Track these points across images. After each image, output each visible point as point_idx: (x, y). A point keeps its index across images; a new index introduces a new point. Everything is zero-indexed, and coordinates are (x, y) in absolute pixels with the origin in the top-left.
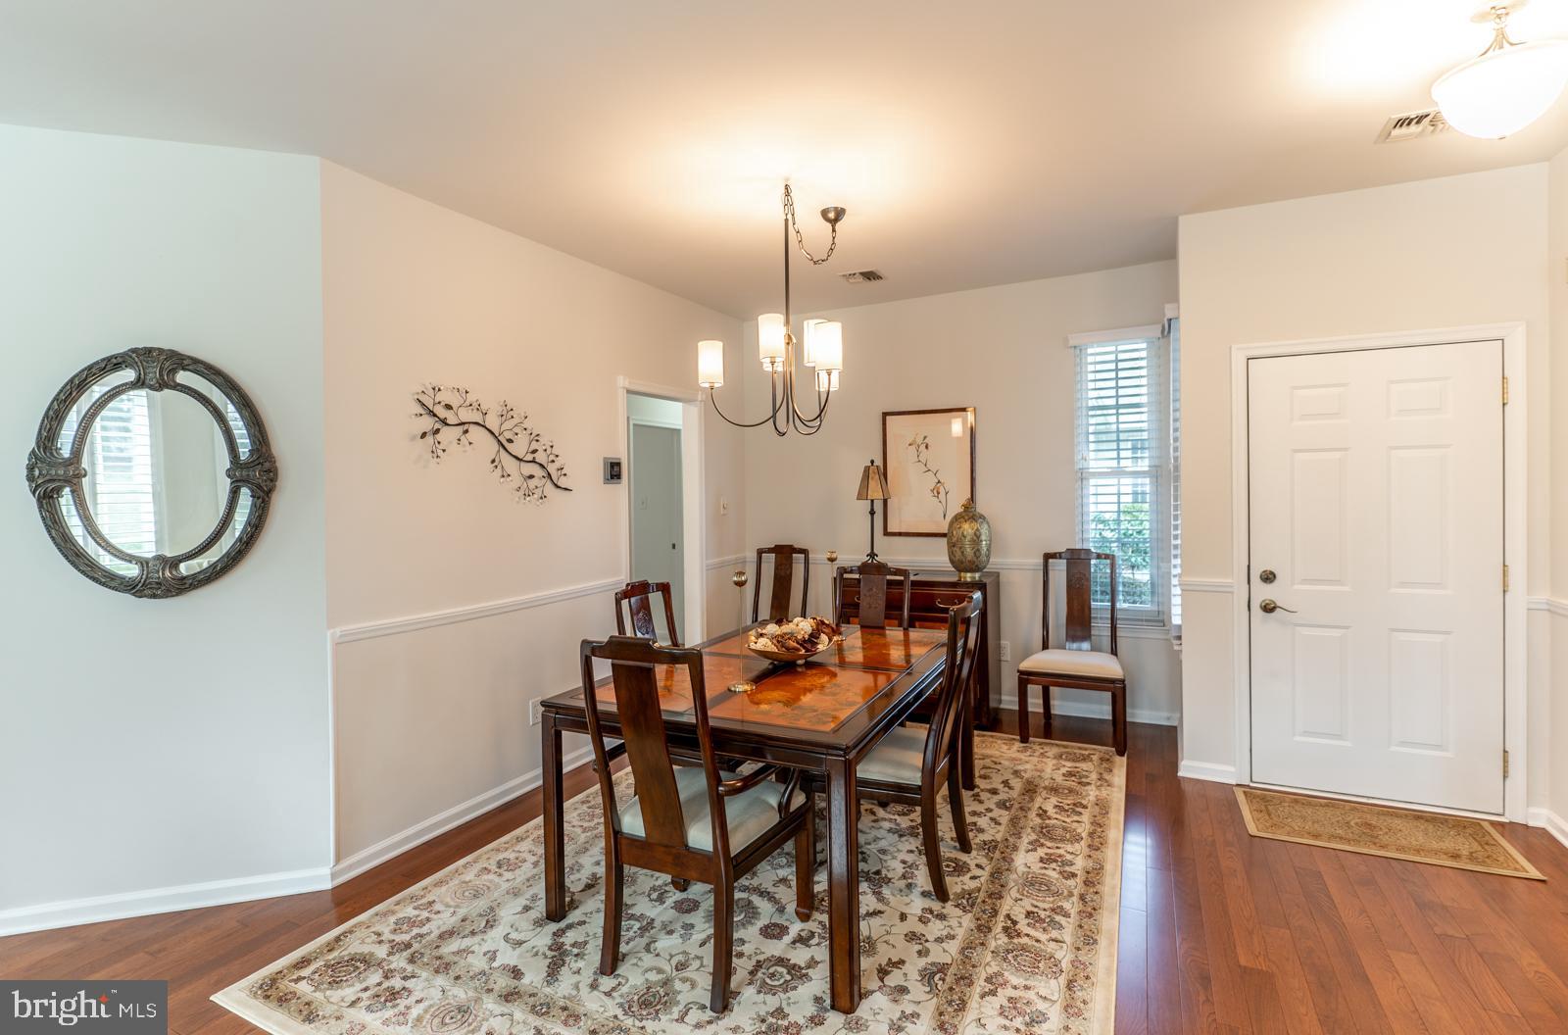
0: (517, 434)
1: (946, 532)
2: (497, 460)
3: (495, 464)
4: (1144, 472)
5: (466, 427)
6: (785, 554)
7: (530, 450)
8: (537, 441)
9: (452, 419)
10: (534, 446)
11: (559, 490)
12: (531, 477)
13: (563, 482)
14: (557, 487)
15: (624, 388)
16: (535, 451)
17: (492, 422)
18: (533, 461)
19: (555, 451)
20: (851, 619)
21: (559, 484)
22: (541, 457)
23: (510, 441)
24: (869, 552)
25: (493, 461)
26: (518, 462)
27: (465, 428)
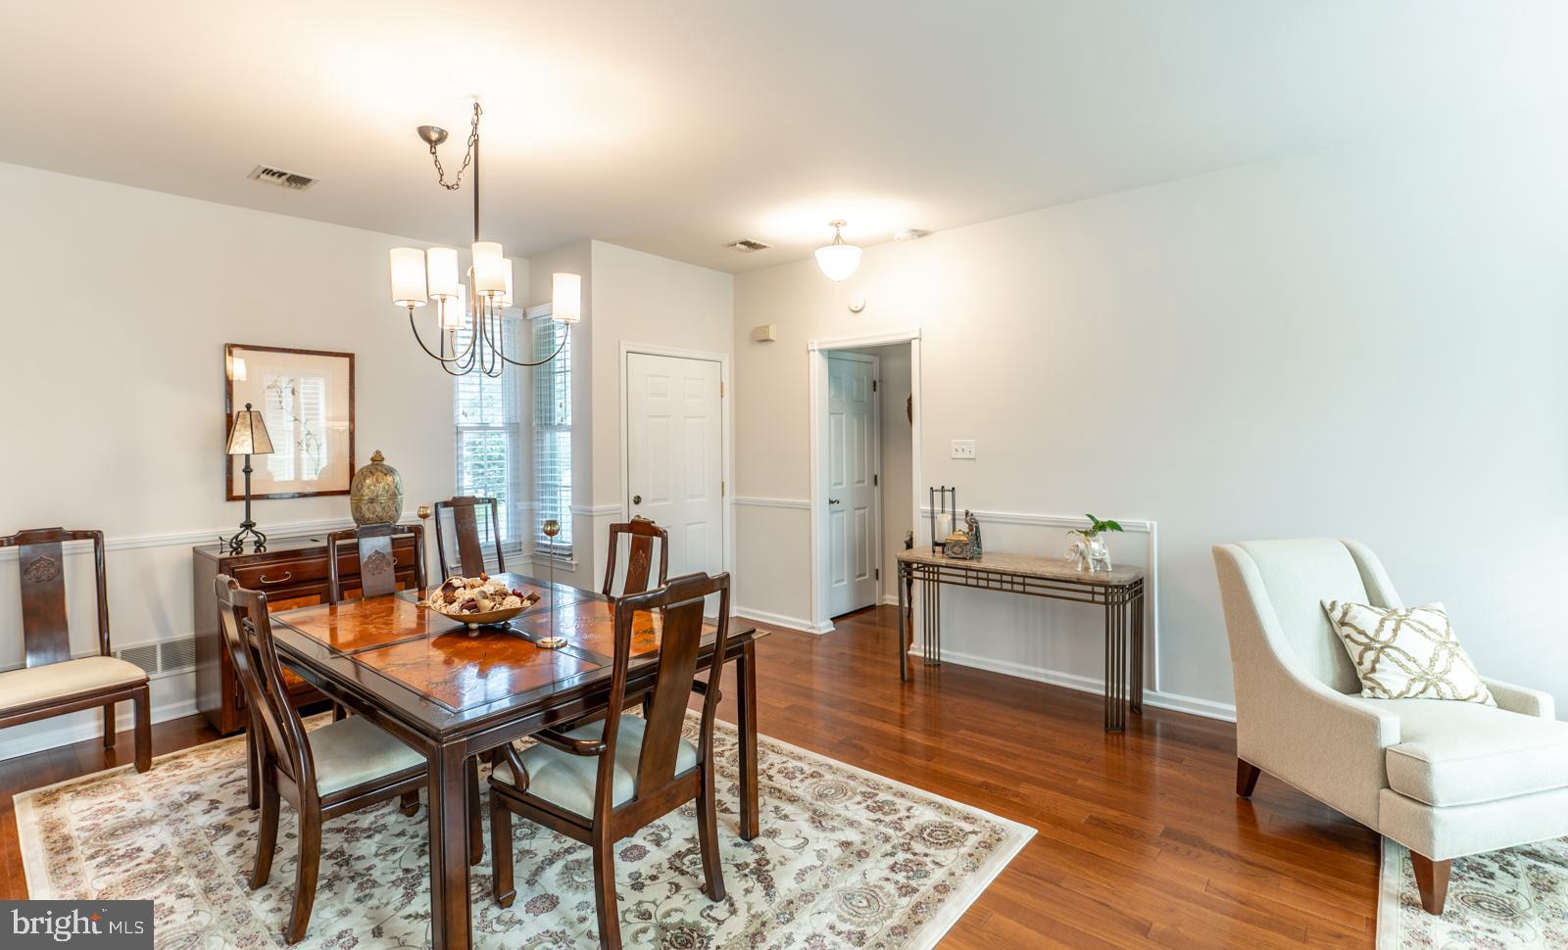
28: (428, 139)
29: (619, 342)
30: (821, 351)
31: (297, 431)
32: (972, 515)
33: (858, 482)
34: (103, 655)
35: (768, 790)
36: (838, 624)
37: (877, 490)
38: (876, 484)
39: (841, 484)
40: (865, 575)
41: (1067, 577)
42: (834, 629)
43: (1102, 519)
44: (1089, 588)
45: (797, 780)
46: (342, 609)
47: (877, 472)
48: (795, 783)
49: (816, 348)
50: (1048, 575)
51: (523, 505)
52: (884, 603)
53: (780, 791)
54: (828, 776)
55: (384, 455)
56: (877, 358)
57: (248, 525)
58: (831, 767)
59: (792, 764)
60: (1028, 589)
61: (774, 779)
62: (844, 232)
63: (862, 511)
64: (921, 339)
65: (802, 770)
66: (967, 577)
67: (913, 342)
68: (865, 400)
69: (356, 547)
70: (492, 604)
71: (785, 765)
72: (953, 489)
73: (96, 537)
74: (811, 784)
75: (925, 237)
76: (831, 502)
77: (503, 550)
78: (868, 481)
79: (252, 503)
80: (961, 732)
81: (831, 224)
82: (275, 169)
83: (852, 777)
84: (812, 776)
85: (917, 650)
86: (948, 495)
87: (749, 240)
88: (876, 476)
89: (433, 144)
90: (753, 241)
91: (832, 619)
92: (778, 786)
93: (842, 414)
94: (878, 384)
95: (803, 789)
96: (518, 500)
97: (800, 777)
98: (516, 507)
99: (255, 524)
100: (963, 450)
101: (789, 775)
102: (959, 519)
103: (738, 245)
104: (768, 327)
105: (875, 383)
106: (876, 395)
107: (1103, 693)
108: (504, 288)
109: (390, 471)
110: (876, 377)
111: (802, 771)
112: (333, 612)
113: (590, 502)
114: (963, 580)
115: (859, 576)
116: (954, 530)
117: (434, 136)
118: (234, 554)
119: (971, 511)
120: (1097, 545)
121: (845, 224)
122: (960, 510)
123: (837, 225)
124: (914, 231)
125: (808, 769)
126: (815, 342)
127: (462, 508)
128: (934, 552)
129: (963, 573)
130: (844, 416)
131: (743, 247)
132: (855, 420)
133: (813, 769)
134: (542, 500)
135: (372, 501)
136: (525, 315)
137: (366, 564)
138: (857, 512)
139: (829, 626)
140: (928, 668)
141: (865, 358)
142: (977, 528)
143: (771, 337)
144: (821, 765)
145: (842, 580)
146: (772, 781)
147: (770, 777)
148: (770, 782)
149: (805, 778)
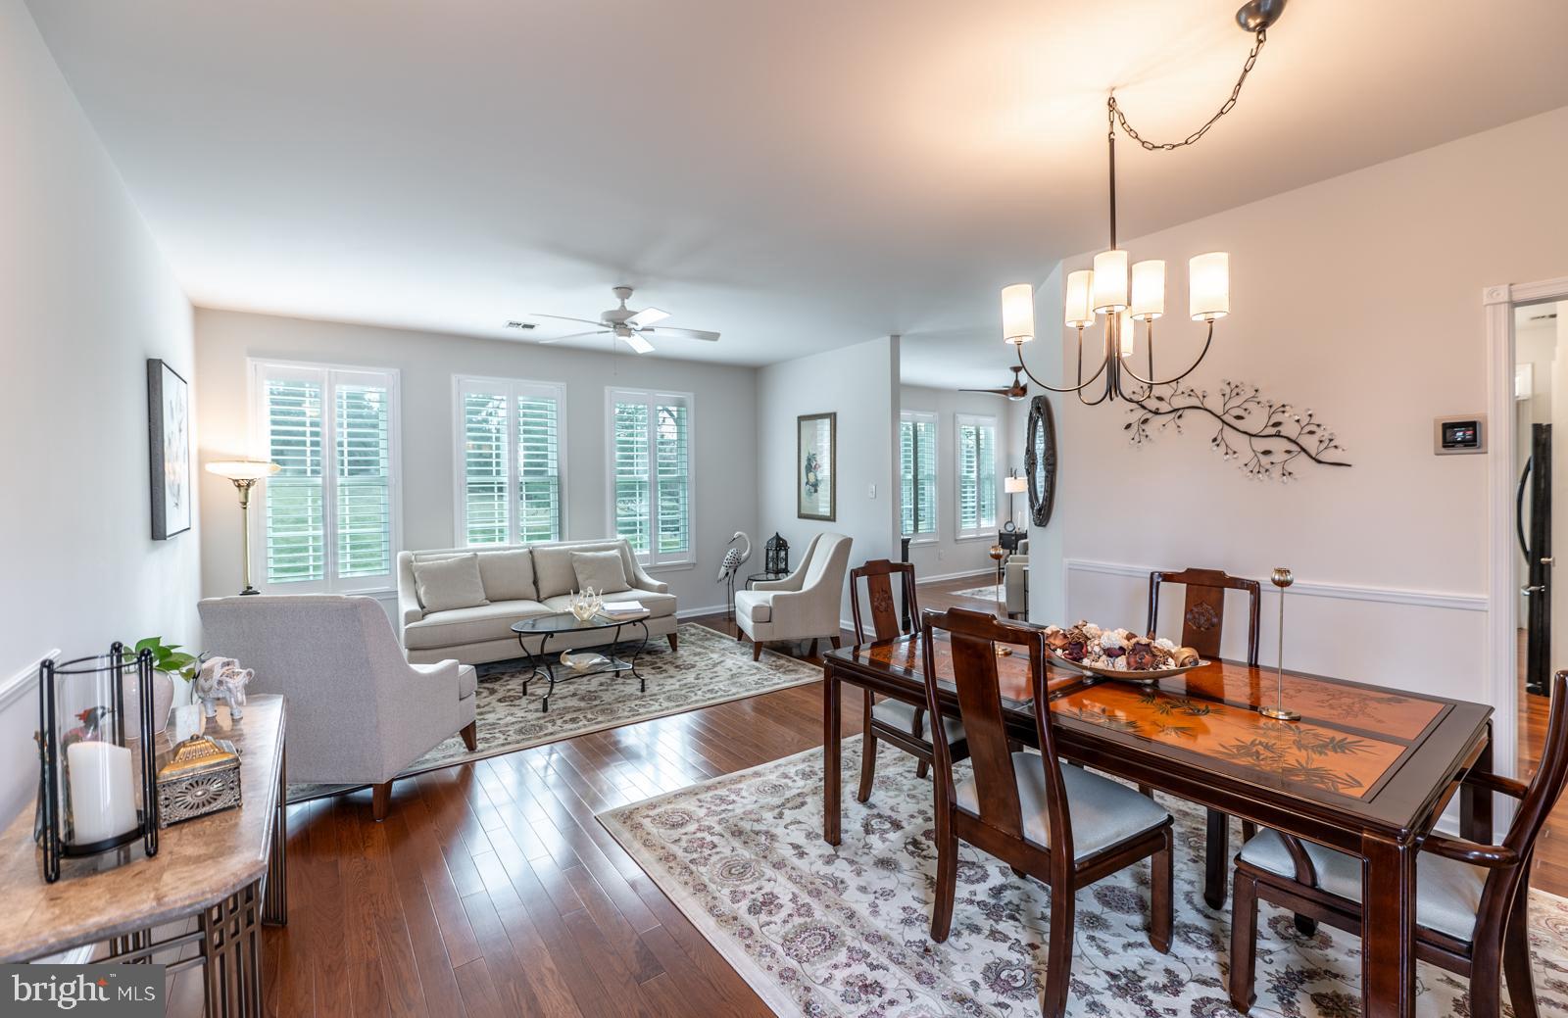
0: (1249, 410)
2: (1219, 438)
3: (1217, 442)
5: (1180, 412)
7: (1271, 423)
8: (1283, 412)
9: (1164, 407)
10: (1278, 418)
11: (1322, 465)
12: (1271, 451)
13: (1330, 455)
14: (1320, 462)
16: (1278, 425)
17: (1215, 403)
18: (1278, 435)
19: (1316, 421)
21: (1320, 459)
22: (1289, 431)
23: (1239, 418)
25: (1215, 440)
26: (1250, 438)
27: (1178, 414)
35: (803, 881)
45: (763, 892)
53: (790, 878)
54: (727, 893)
59: (756, 922)
61: (791, 896)
71: (768, 919)
92: (790, 885)
146: (793, 893)
147: (794, 899)
148: (796, 891)
149: (752, 893)
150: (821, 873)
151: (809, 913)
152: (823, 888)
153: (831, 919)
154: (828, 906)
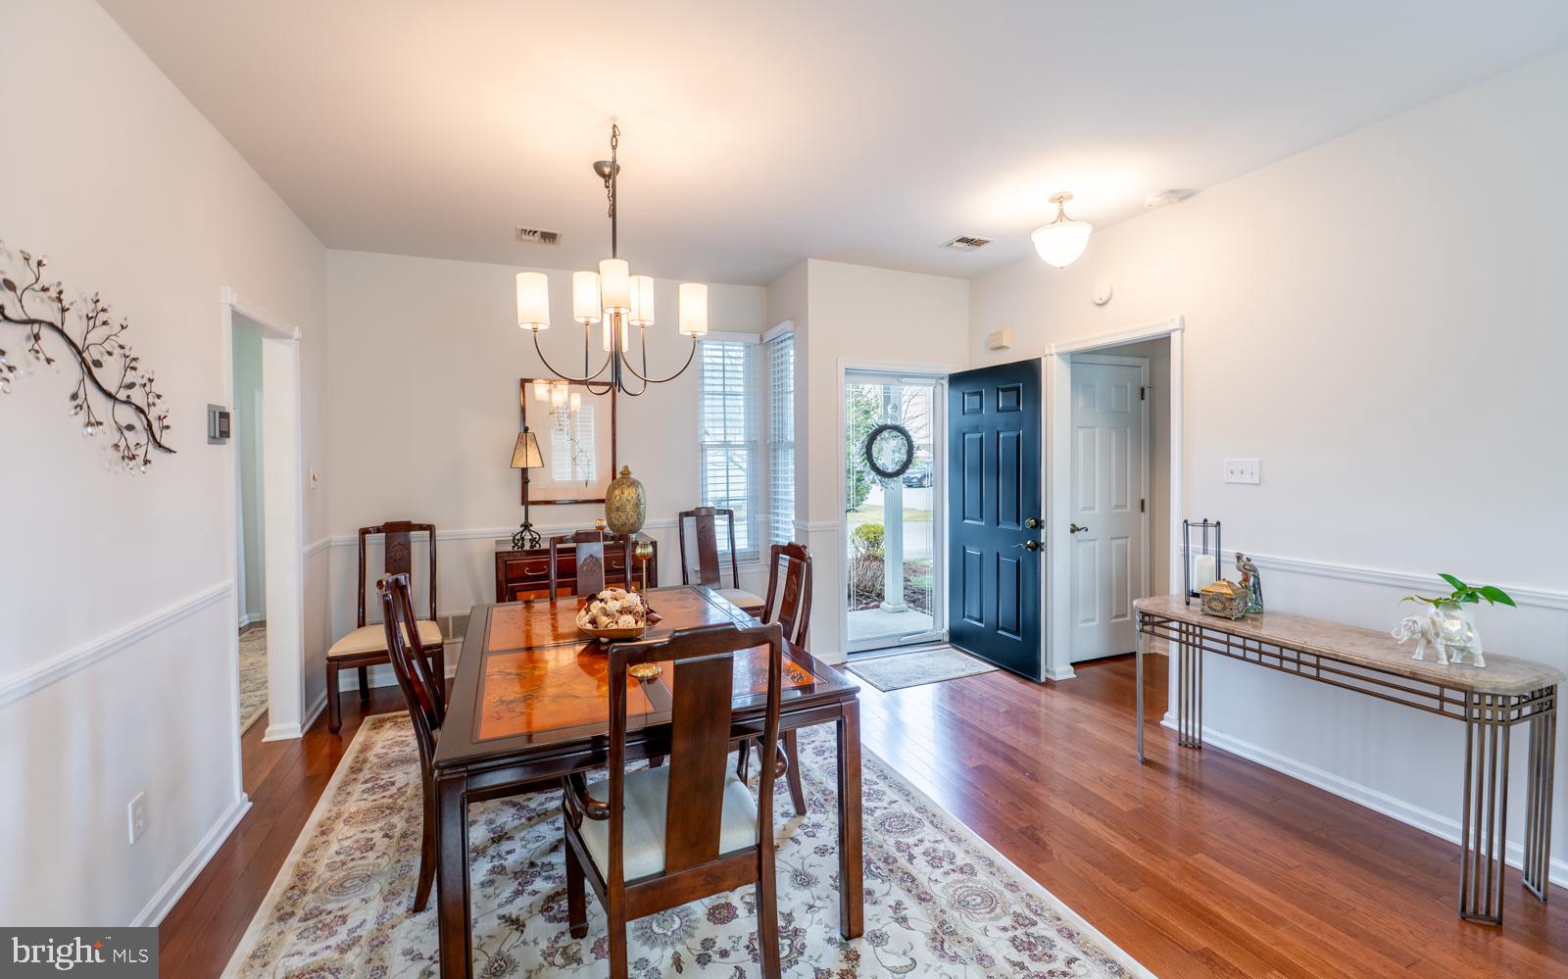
0: (110, 354)
1: (604, 497)
2: (81, 395)
3: (78, 401)
4: (741, 446)
5: (35, 328)
6: (397, 531)
7: (125, 382)
8: (134, 369)
10: (131, 377)
11: (162, 451)
12: (130, 428)
13: (166, 439)
14: (160, 446)
15: (231, 305)
16: (131, 386)
17: (75, 326)
18: (128, 402)
19: (156, 388)
20: (518, 594)
21: (162, 441)
22: (138, 396)
23: (98, 364)
24: (523, 521)
25: (76, 395)
26: (110, 403)
27: (35, 330)
28: (603, 175)
29: (837, 360)
30: (1060, 355)
31: (573, 449)
32: (1249, 560)
33: (1117, 507)
34: (431, 619)
35: (900, 874)
36: (1078, 671)
37: (1144, 517)
38: (1143, 510)
39: (1093, 508)
40: (1125, 615)
41: (1394, 667)
42: (1075, 676)
43: (1473, 582)
44: (1436, 690)
45: (942, 870)
46: (561, 603)
47: (1145, 495)
48: (937, 874)
49: (1054, 351)
50: (1357, 659)
51: (760, 518)
52: (1152, 651)
53: (914, 880)
54: (982, 876)
55: (630, 470)
56: (1147, 361)
57: (526, 526)
58: (991, 864)
59: (947, 845)
60: (1324, 674)
61: (914, 861)
62: (1068, 207)
63: (1123, 541)
64: (1183, 330)
65: (954, 857)
66: (1228, 644)
67: (1173, 335)
68: (1129, 410)
69: (573, 550)
70: (608, 621)
71: (937, 845)
72: (1218, 523)
73: (430, 528)
74: (955, 882)
75: (1190, 201)
76: (1074, 529)
77: (737, 557)
78: (1131, 506)
79: (530, 507)
80: (1199, 856)
81: (1052, 200)
82: (529, 229)
83: (1013, 886)
84: (961, 870)
85: (1170, 720)
86: (1212, 531)
87: (966, 236)
88: (1143, 501)
89: (606, 177)
90: (970, 237)
91: (1072, 664)
92: (914, 872)
93: (1094, 427)
94: (1147, 392)
95: (941, 885)
96: (757, 512)
97: (947, 867)
98: (754, 518)
99: (531, 525)
100: (1242, 473)
101: (935, 860)
102: (1225, 562)
103: (956, 244)
104: (1001, 332)
105: (1143, 390)
106: (1145, 404)
107: (1458, 841)
108: (629, 305)
109: (634, 484)
110: (1145, 382)
111: (952, 858)
112: (553, 605)
113: (807, 519)
114: (1223, 648)
115: (1117, 617)
116: (1219, 577)
117: (607, 170)
118: (516, 549)
119: (1246, 553)
120: (1456, 624)
121: (1070, 197)
122: (1229, 551)
123: (1060, 200)
124: (1173, 192)
125: (961, 859)
126: (1053, 345)
127: (703, 519)
128: (1188, 604)
129: (1224, 637)
130: (1097, 430)
131: (961, 245)
132: (1114, 435)
133: (968, 861)
134: (774, 513)
135: (618, 509)
136: (761, 339)
137: (582, 566)
138: (1114, 542)
139: (1068, 672)
140: (1184, 750)
141: (1115, 360)
142: (1257, 577)
143: (1004, 344)
144: (980, 858)
145: (1093, 620)
146: (912, 864)
147: (911, 858)
148: (908, 865)
149: (953, 870)
150: (879, 880)
151: (898, 844)
152: (880, 864)
153: (881, 837)
154: (881, 847)
